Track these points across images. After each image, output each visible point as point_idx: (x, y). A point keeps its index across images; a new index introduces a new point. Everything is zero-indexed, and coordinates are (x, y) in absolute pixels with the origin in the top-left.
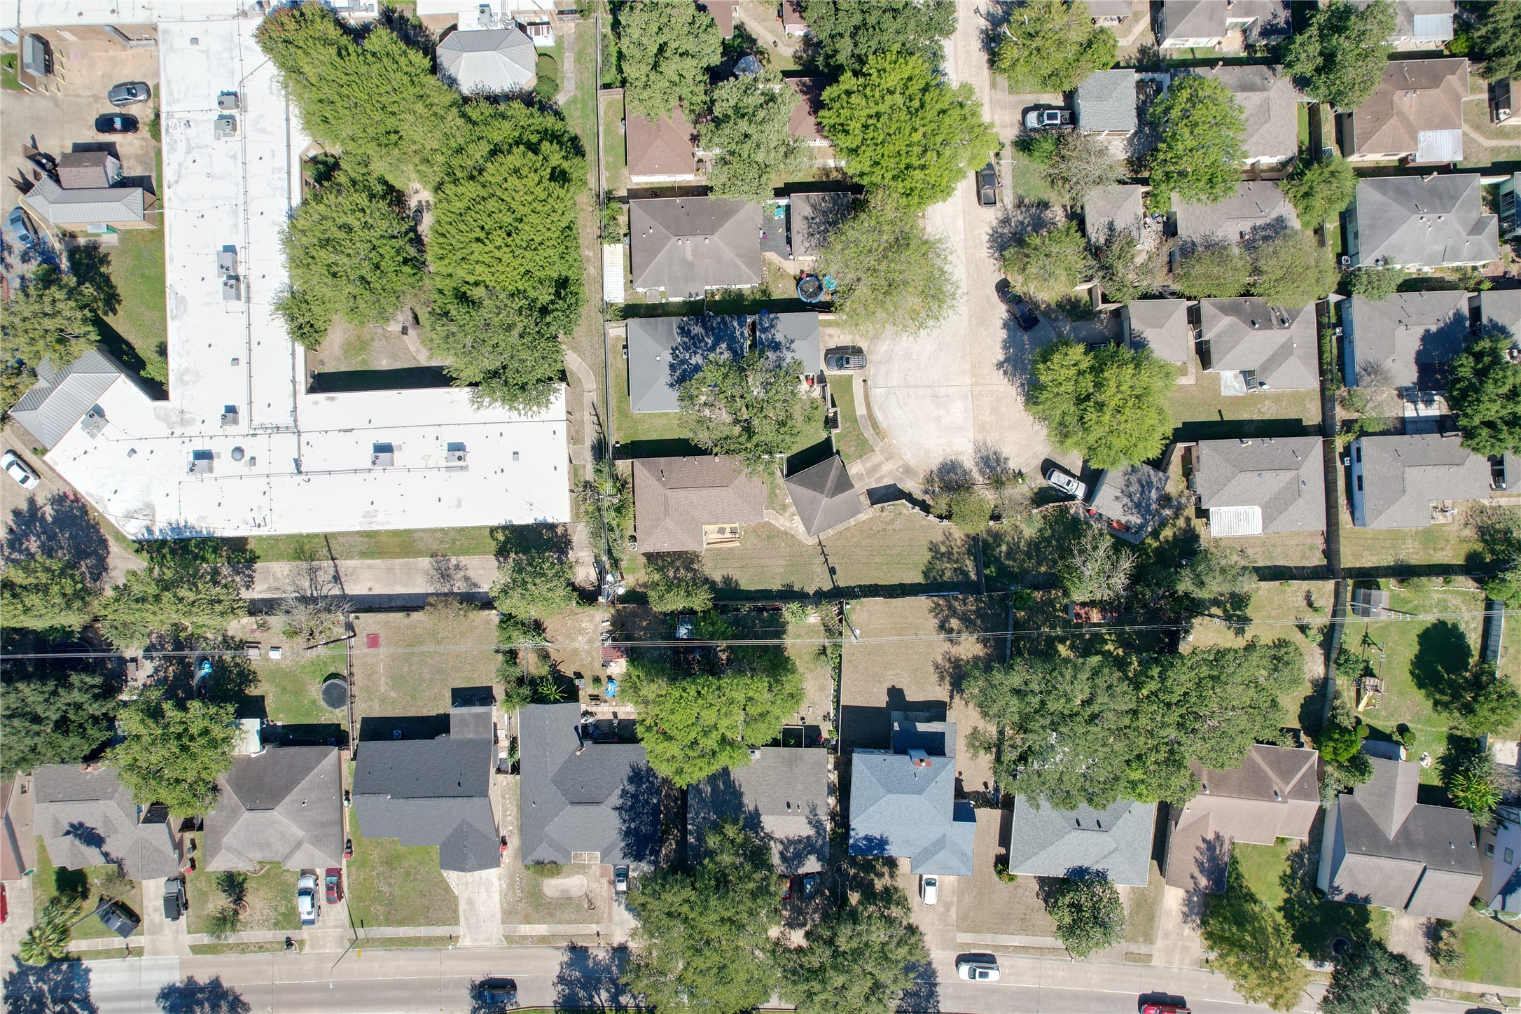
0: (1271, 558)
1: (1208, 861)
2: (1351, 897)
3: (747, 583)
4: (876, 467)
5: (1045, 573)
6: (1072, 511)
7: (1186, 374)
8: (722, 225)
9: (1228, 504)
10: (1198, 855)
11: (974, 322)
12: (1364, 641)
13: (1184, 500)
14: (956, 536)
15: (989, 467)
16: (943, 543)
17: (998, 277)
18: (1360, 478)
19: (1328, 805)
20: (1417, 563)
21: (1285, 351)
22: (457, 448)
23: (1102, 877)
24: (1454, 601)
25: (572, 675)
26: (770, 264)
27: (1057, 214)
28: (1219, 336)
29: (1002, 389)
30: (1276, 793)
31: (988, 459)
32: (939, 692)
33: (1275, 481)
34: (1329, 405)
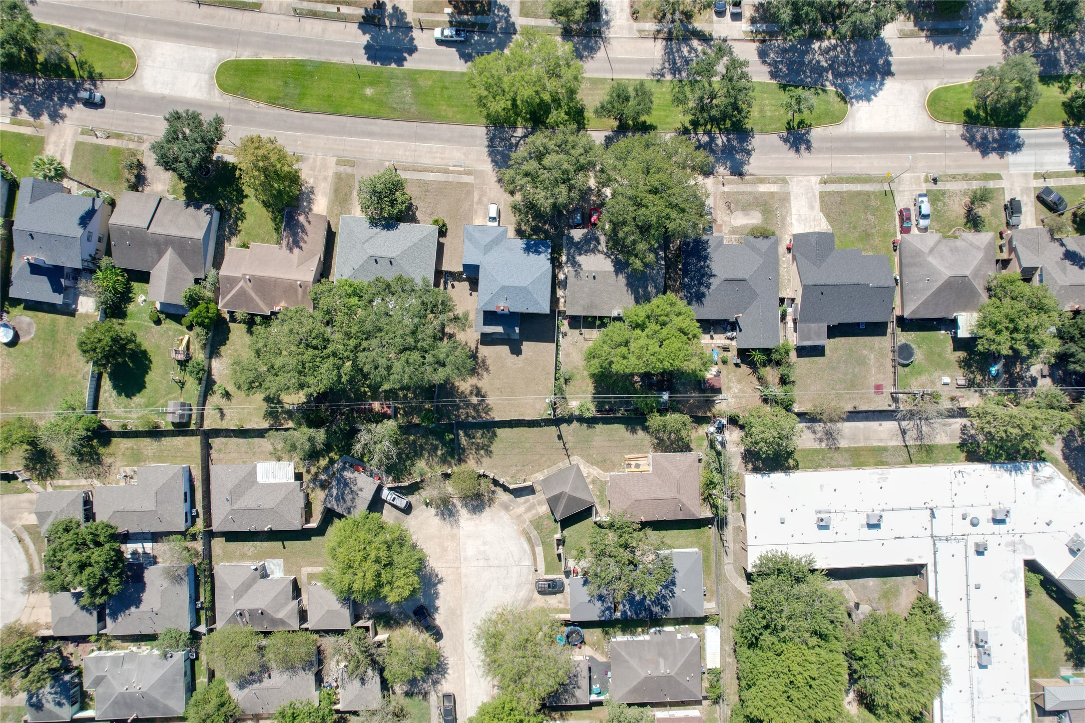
0: (249, 444)
1: (298, 233)
2: (198, 207)
3: (619, 430)
4: (528, 510)
5: (410, 435)
6: (391, 478)
7: (309, 574)
8: (639, 683)
9: (281, 484)
10: (305, 237)
11: (459, 612)
12: (183, 384)
13: (311, 485)
14: (473, 461)
15: (449, 510)
16: (482, 456)
17: (441, 643)
18: (186, 501)
19: (213, 271)
20: (145, 439)
21: (240, 593)
22: (823, 526)
23: (374, 222)
24: (120, 411)
25: (742, 365)
26: (603, 653)
27: (399, 689)
28: (286, 604)
29: (439, 565)
30: (250, 281)
31: (449, 515)
32: (485, 351)
33: (247, 501)
34: (206, 552)
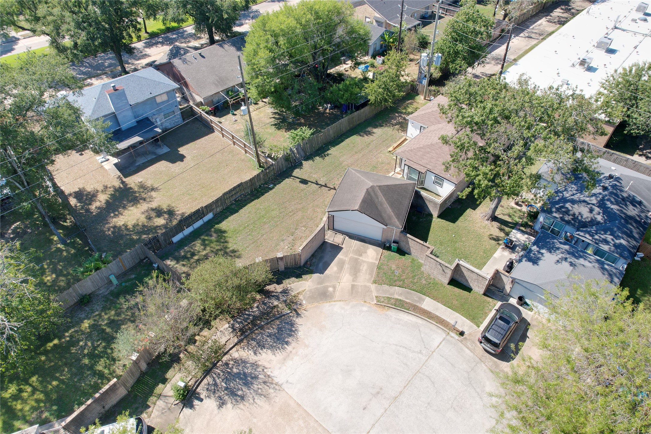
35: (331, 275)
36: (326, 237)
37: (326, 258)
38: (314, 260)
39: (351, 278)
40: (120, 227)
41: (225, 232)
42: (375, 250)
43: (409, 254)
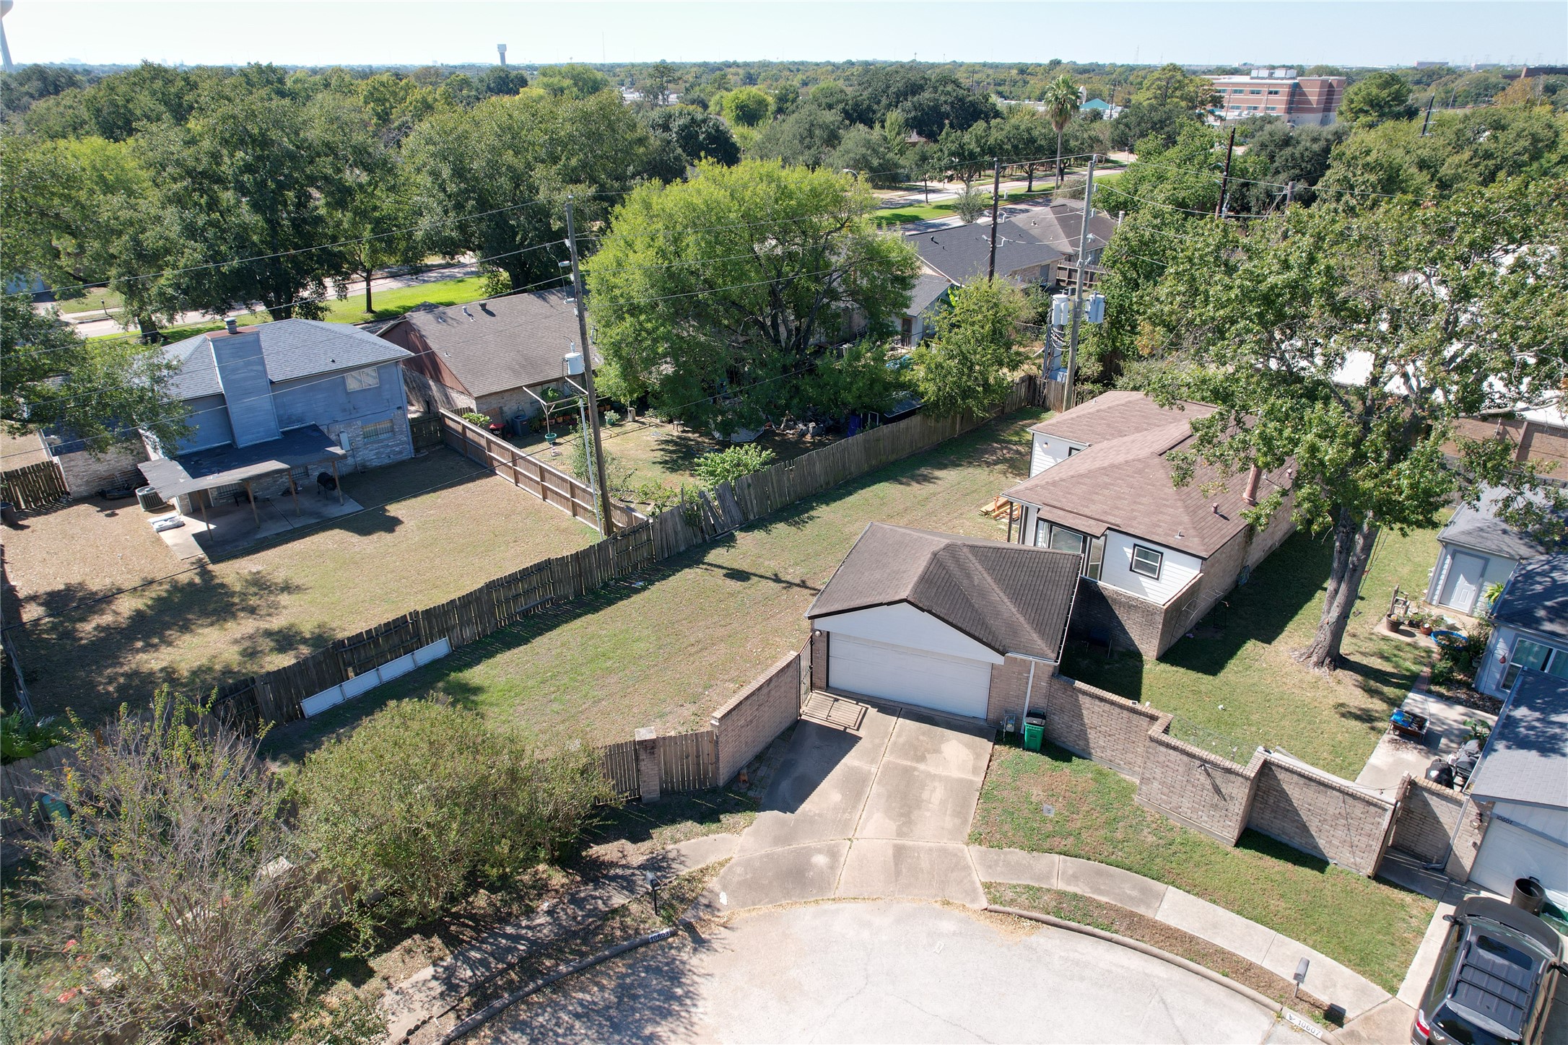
32: (249, 568)
35: (820, 815)
36: (804, 709)
37: (805, 766)
38: (763, 771)
39: (892, 826)
40: (152, 674)
41: (477, 690)
42: (967, 745)
43: (1085, 755)
